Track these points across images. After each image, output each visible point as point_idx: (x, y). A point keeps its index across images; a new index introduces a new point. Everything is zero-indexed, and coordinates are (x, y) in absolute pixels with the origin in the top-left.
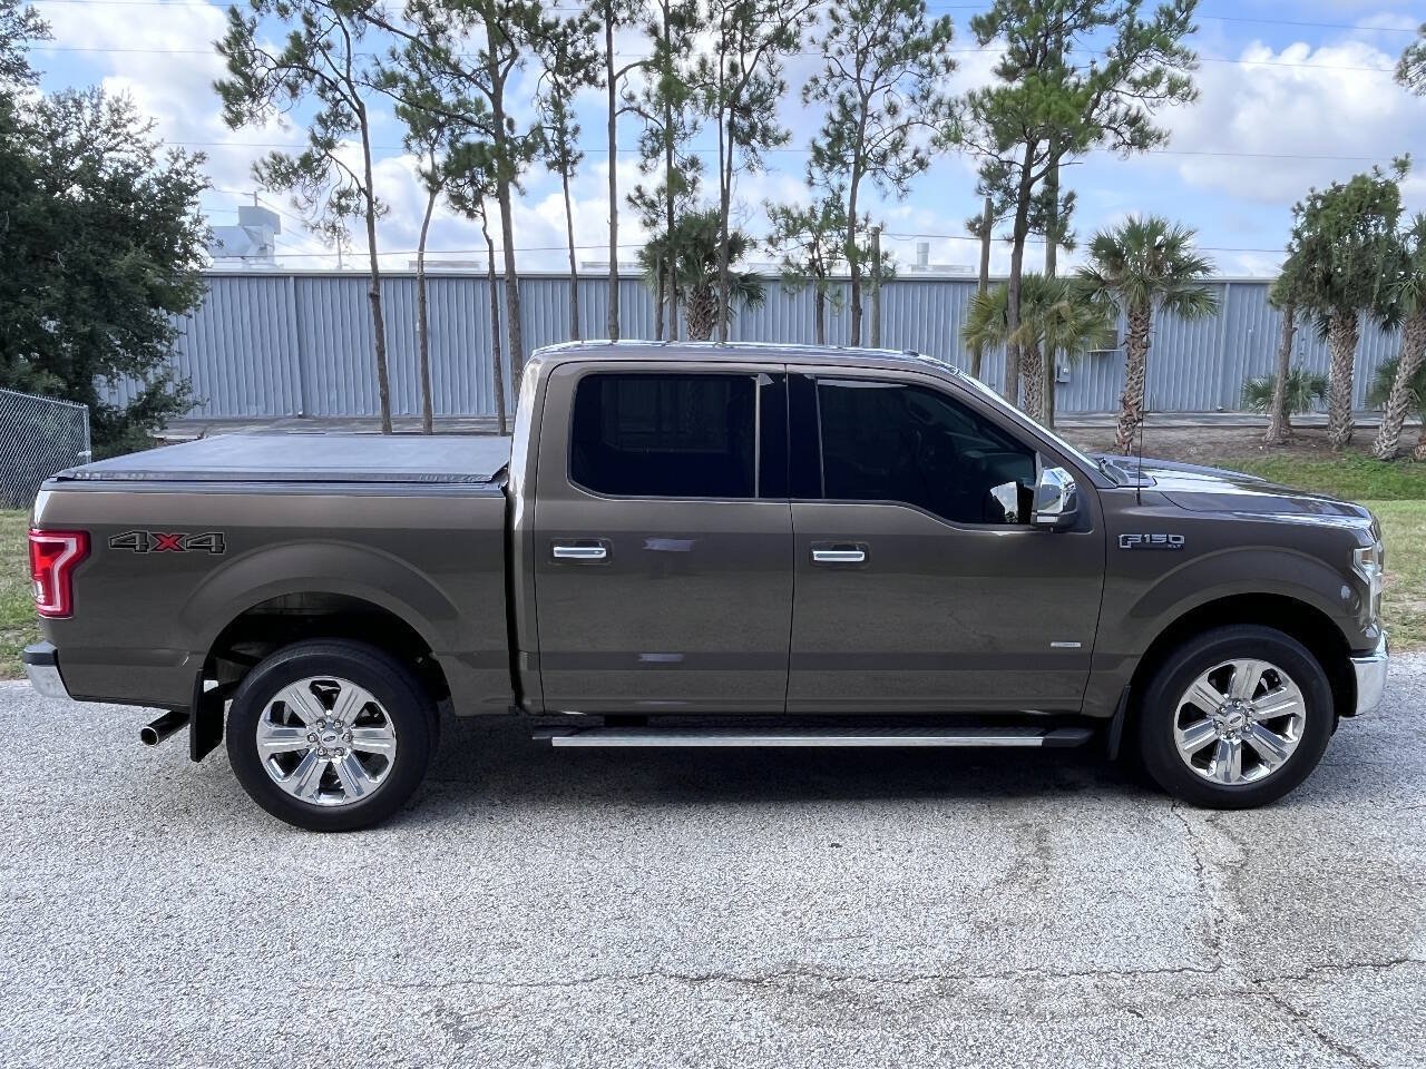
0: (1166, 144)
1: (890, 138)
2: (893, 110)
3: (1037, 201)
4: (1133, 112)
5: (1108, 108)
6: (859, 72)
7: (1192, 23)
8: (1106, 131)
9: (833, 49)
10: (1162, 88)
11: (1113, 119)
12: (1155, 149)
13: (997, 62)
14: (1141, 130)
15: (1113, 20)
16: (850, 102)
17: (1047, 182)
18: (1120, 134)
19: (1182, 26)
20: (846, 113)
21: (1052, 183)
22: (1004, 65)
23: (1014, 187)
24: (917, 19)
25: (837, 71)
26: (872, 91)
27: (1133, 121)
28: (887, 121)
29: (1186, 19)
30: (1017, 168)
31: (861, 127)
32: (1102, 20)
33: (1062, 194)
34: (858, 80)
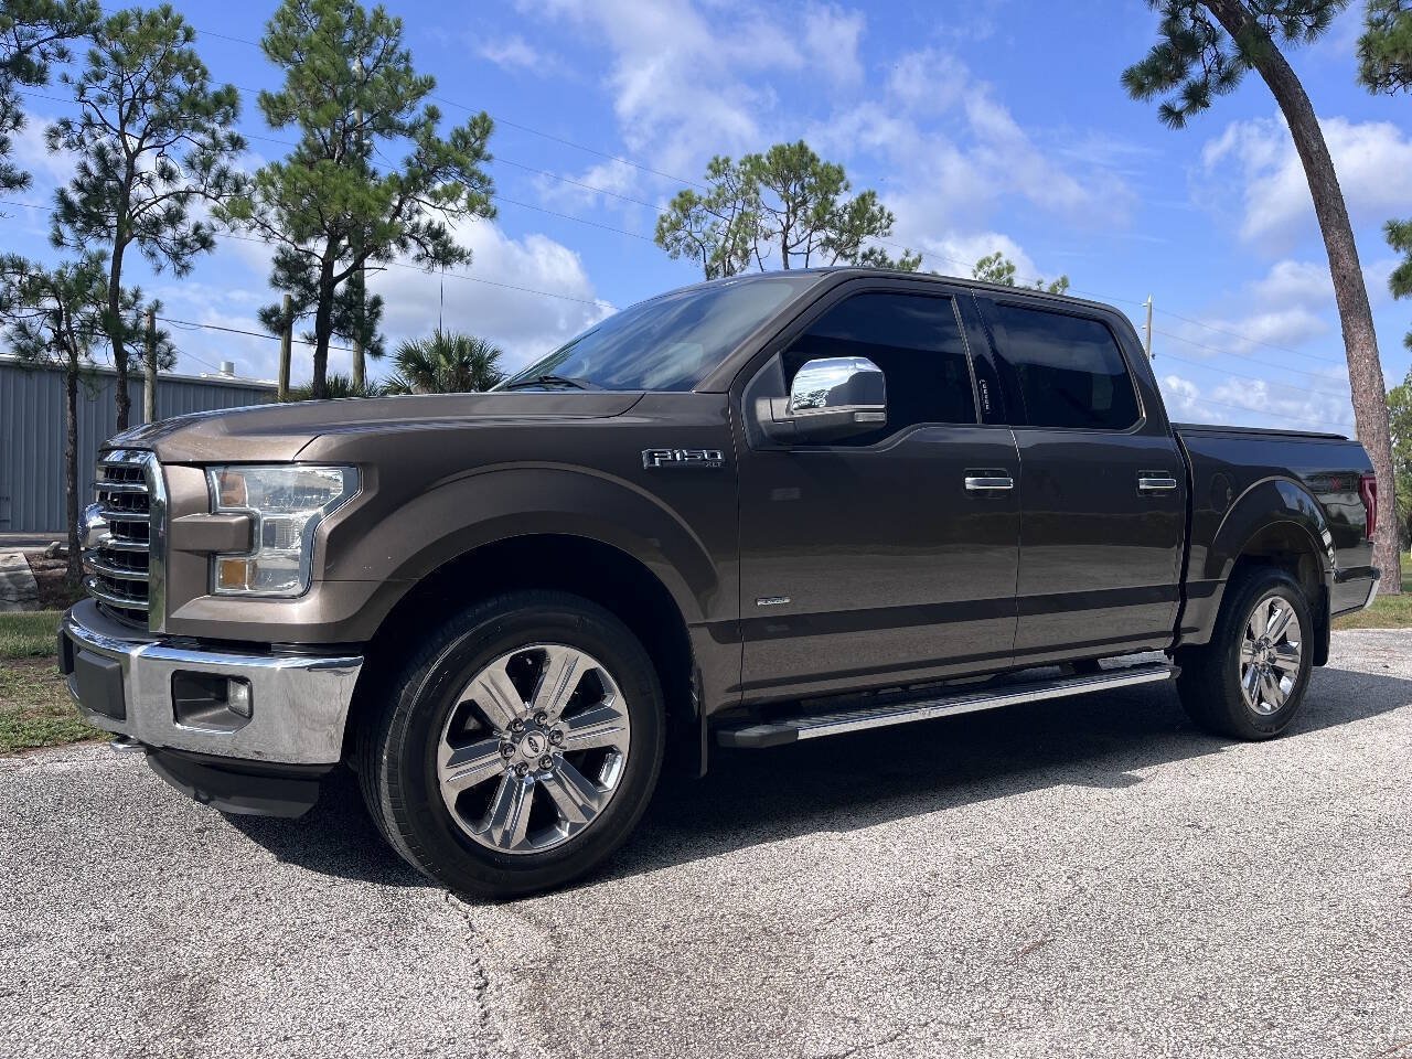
0: (468, 263)
1: (164, 203)
2: (167, 175)
3: (341, 300)
4: (436, 226)
5: (410, 218)
6: (122, 126)
7: (488, 150)
8: (410, 241)
9: (92, 93)
10: (462, 203)
11: (416, 228)
12: (458, 267)
13: (292, 151)
14: (445, 245)
15: (411, 131)
16: (112, 156)
17: (350, 282)
18: (423, 245)
19: (478, 154)
20: (107, 169)
21: (357, 285)
22: (300, 155)
23: (314, 281)
24: (196, 85)
25: (96, 118)
26: (140, 149)
27: (437, 234)
28: (161, 188)
29: (482, 145)
30: (317, 261)
31: (125, 188)
32: (401, 129)
33: (368, 297)
34: (122, 135)
